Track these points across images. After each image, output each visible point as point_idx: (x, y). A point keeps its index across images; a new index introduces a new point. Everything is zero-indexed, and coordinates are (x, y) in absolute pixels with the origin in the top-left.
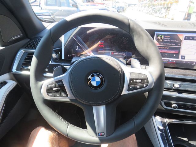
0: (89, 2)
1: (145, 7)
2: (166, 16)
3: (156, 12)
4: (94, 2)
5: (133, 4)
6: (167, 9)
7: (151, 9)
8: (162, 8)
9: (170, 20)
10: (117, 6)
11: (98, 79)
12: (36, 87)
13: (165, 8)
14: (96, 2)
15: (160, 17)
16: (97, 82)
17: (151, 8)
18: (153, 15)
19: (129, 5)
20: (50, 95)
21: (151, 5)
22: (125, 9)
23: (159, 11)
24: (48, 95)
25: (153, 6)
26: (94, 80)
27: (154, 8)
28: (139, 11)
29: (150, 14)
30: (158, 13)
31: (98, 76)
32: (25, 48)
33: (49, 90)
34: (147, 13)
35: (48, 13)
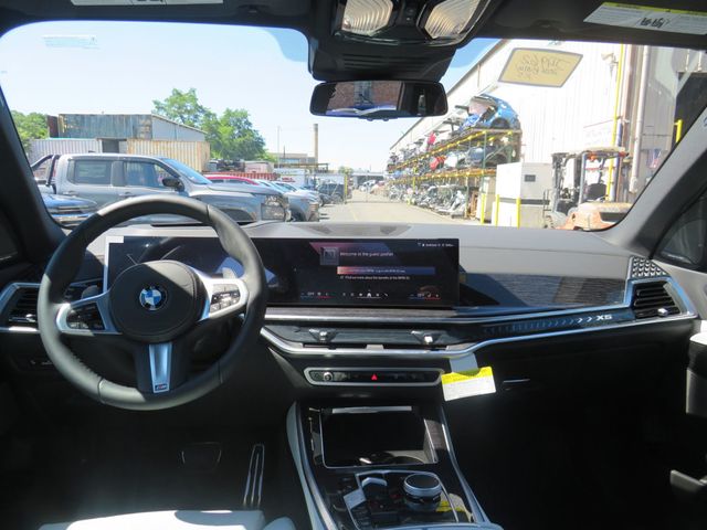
0: (228, 170)
1: (408, 186)
2: (469, 211)
3: (442, 201)
4: (243, 170)
5: (373, 178)
6: (470, 194)
7: (425, 193)
8: (455, 190)
9: (481, 223)
10: (318, 184)
11: (156, 293)
12: (49, 313)
13: (463, 190)
14: (251, 172)
15: (453, 216)
16: (155, 298)
17: (426, 188)
18: (432, 209)
19: (361, 179)
20: (73, 326)
21: (425, 180)
22: (346, 190)
23: (449, 197)
24: (69, 326)
25: (431, 184)
26: (150, 295)
27: (435, 190)
28: (394, 197)
29: (423, 207)
30: (447, 204)
31: (157, 288)
32: (22, 280)
33: (70, 319)
34: (416, 204)
35: (73, 204)
